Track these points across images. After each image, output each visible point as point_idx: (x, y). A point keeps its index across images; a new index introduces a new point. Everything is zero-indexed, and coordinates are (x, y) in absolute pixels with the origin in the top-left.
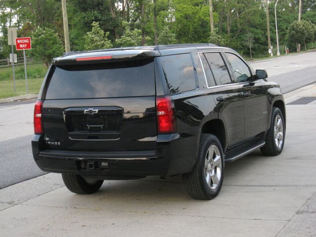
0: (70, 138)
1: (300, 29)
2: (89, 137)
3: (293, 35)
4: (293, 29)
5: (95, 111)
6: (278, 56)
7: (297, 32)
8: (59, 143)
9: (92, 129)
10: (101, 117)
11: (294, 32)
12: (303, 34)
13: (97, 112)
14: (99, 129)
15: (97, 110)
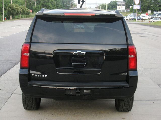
0: (57, 73)
1: (14, 8)
2: (75, 72)
3: (10, 11)
4: (10, 8)
5: (84, 53)
6: (3, 21)
7: (12, 9)
8: (46, 76)
9: (76, 66)
10: (85, 58)
11: (10, 9)
12: (15, 11)
13: (84, 54)
14: (82, 67)
15: (85, 53)
